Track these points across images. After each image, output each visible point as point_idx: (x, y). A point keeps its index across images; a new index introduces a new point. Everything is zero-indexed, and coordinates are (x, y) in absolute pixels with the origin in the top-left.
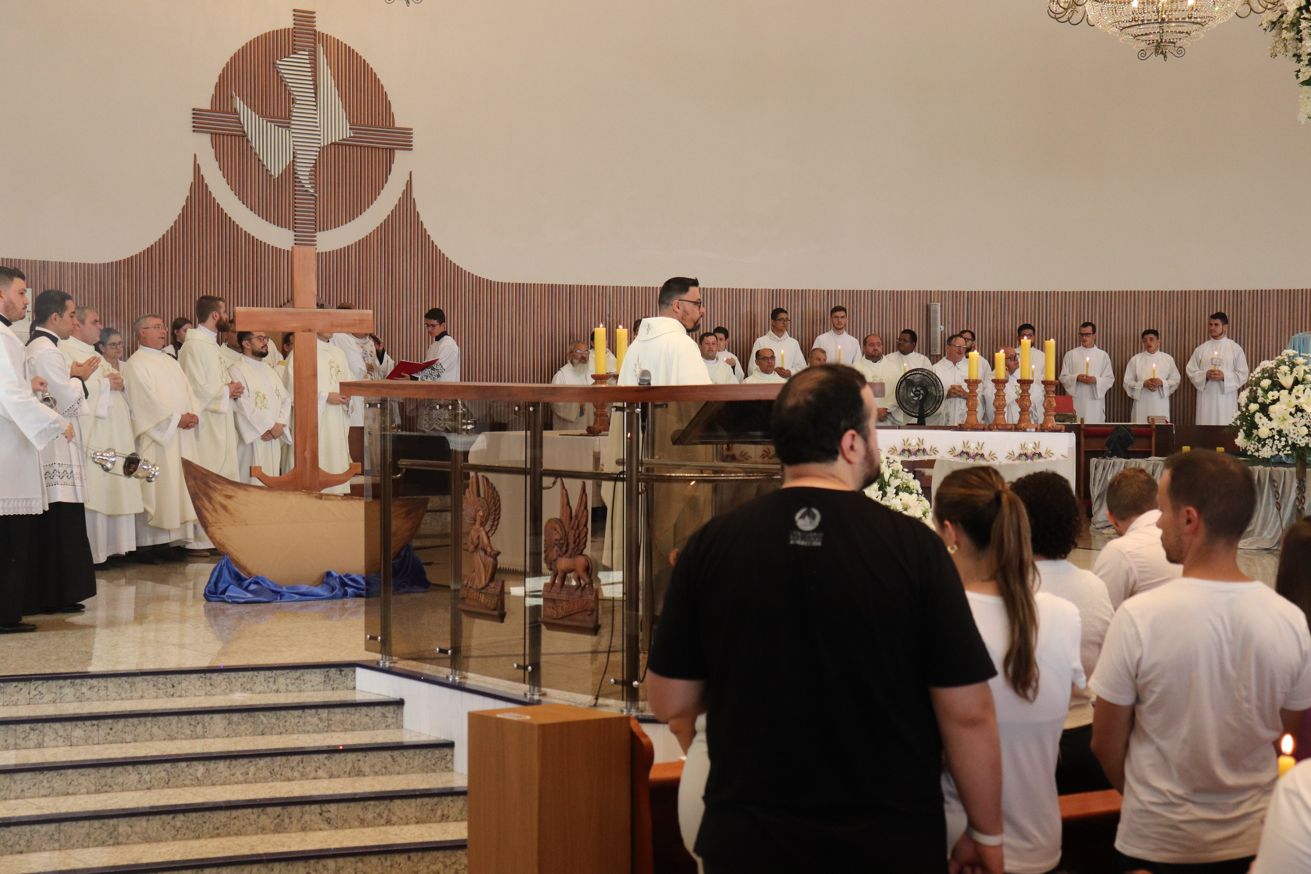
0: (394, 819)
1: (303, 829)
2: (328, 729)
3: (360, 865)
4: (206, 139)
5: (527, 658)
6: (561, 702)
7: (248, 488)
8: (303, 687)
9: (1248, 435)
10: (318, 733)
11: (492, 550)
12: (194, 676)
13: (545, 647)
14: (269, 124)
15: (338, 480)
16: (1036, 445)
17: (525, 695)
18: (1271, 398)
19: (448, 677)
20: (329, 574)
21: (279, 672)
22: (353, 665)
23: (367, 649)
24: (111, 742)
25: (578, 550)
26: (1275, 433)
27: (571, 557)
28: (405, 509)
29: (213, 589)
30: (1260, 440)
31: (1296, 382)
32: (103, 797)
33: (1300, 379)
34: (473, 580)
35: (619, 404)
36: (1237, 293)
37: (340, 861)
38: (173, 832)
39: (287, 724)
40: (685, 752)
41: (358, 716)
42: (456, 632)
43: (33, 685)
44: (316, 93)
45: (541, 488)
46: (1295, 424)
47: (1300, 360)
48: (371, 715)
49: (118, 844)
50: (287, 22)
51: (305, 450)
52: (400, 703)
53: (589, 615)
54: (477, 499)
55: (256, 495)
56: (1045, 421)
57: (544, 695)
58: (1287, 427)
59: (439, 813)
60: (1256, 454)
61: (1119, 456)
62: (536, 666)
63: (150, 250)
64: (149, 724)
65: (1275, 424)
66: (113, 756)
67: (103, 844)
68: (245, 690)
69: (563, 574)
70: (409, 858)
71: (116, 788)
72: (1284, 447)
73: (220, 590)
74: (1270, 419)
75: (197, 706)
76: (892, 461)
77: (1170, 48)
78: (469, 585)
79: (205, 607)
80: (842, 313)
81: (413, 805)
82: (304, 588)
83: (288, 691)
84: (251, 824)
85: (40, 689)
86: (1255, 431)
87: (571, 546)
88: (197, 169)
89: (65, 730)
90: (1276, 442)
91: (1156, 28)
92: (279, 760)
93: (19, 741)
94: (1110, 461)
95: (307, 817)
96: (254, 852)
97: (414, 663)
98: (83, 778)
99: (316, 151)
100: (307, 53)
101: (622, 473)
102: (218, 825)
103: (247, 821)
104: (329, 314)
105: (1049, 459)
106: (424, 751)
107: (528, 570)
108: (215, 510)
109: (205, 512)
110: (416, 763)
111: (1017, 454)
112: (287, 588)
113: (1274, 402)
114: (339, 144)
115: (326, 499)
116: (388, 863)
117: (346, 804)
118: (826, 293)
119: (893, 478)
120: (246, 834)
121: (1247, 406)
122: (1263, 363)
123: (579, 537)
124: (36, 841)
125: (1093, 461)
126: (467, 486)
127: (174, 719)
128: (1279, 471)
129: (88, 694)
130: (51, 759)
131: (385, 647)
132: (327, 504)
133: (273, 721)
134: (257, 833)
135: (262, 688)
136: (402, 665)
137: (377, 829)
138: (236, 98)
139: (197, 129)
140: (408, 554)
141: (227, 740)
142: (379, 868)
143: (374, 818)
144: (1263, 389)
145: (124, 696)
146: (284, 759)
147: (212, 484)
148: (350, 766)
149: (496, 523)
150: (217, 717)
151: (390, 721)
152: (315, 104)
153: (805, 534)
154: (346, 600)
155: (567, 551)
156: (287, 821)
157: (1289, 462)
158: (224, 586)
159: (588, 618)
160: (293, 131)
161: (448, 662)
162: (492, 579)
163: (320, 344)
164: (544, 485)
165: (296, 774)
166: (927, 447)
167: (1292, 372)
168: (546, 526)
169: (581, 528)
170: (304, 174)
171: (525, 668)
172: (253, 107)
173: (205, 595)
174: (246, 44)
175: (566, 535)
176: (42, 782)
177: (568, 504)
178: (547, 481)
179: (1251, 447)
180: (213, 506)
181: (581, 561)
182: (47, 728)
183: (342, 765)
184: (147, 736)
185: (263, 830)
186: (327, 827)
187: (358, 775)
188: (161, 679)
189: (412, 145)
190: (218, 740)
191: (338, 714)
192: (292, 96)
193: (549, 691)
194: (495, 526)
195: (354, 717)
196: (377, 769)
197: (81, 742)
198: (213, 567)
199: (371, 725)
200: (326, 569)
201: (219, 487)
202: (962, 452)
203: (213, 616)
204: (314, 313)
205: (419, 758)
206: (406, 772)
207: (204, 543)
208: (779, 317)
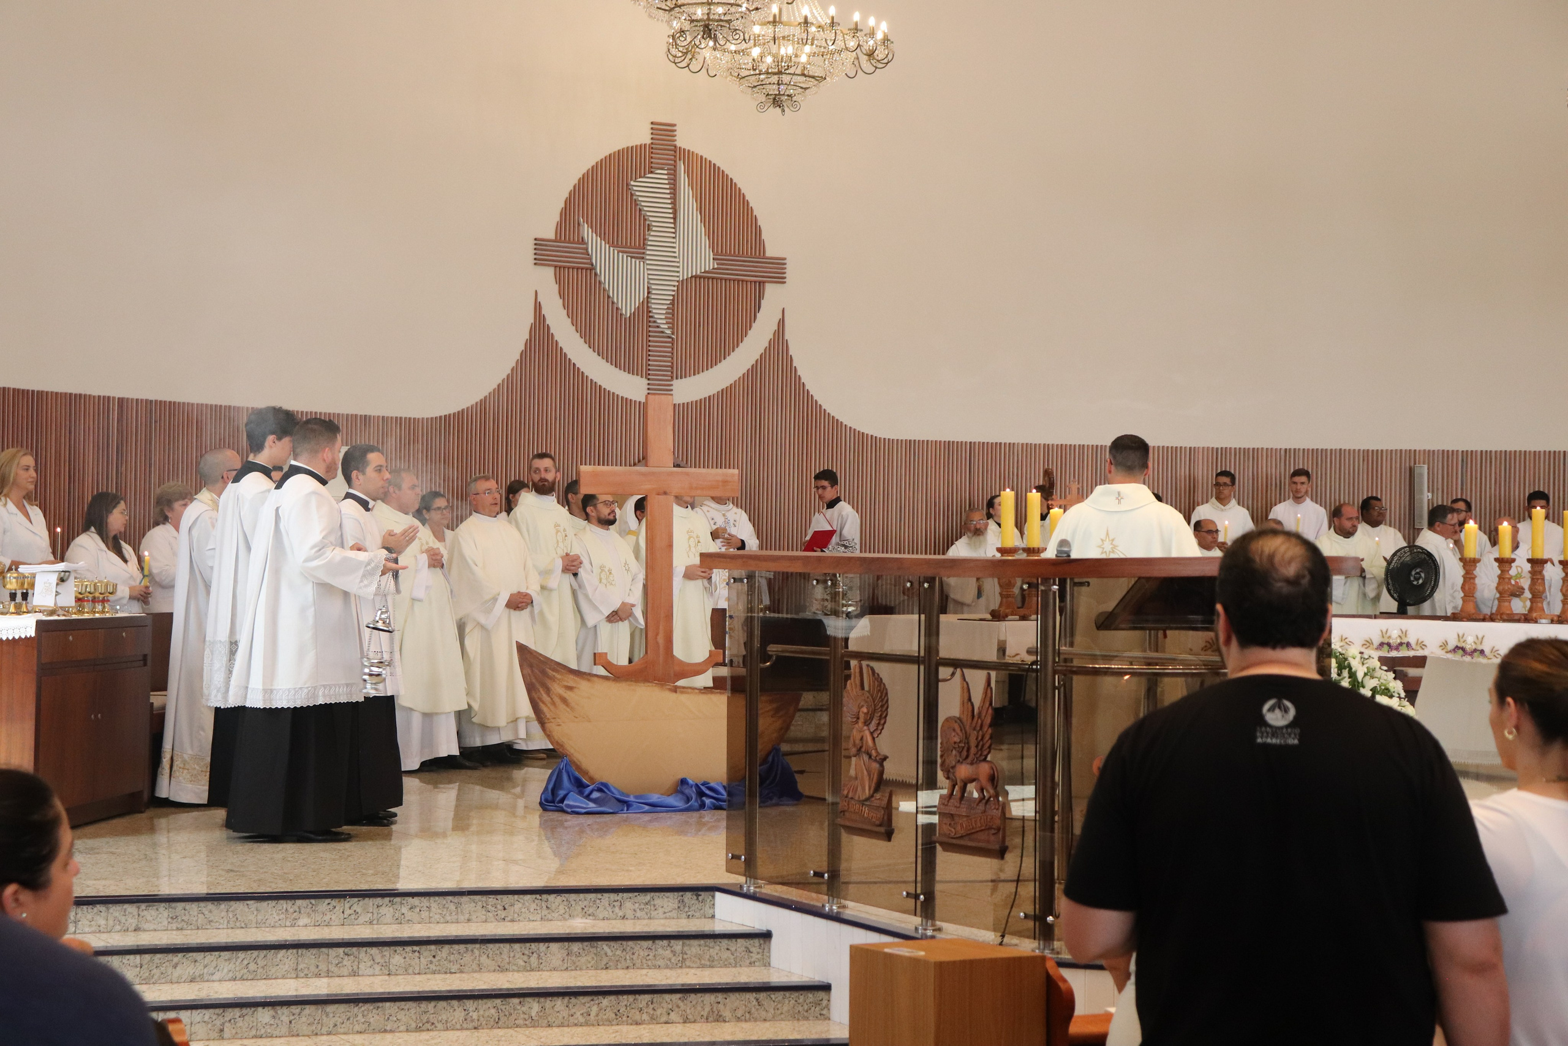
2: (682, 964)
4: (549, 273)
5: (919, 885)
6: (959, 938)
7: (593, 678)
8: (654, 913)
10: (671, 968)
11: (878, 753)
12: (528, 897)
13: (940, 873)
14: (621, 254)
15: (696, 670)
17: (916, 929)
19: (823, 906)
20: (683, 782)
21: (625, 895)
22: (712, 889)
23: (729, 870)
24: (434, 973)
25: (981, 755)
27: (972, 764)
28: (775, 705)
29: (550, 798)
32: (424, 1036)
34: (855, 790)
35: (1032, 580)
39: (635, 957)
41: (717, 949)
42: (834, 851)
43: (347, 903)
44: (675, 218)
45: (938, 681)
48: (733, 949)
50: (644, 137)
51: (657, 634)
52: (767, 936)
53: (994, 834)
54: (860, 692)
55: (600, 687)
57: (939, 930)
62: (930, 897)
63: (483, 403)
64: (476, 952)
66: (436, 988)
68: (586, 915)
69: (962, 784)
71: (440, 1026)
73: (558, 798)
75: (532, 932)
76: (1366, 657)
78: (850, 795)
79: (540, 816)
80: (1303, 479)
82: (655, 798)
83: (636, 918)
85: (355, 907)
87: (973, 750)
88: (538, 307)
89: (383, 956)
92: (625, 999)
93: (332, 968)
97: (779, 887)
98: (403, 1013)
99: (674, 286)
100: (666, 172)
101: (1035, 663)
104: (687, 474)
106: (795, 994)
107: (920, 781)
108: (554, 703)
109: (541, 705)
110: (785, 1009)
112: (635, 797)
114: (700, 277)
115: (682, 693)
118: (1283, 453)
119: (1368, 677)
123: (982, 739)
126: (848, 677)
127: (506, 947)
129: (409, 915)
130: (367, 990)
131: (750, 869)
132: (683, 698)
133: (618, 952)
135: (606, 914)
136: (767, 890)
138: (584, 225)
139: (539, 261)
140: (776, 759)
141: (566, 974)
145: (448, 918)
146: (631, 998)
147: (551, 673)
148: (707, 1009)
149: (882, 722)
150: (554, 946)
151: (755, 956)
152: (673, 230)
153: (1276, 731)
154: (703, 812)
155: (967, 757)
158: (562, 793)
159: (992, 838)
160: (648, 262)
161: (824, 888)
162: (877, 789)
163: (677, 511)
164: (941, 677)
165: (645, 1017)
166: (1412, 640)
168: (943, 726)
169: (985, 729)
170: (660, 314)
171: (916, 897)
172: (603, 235)
173: (541, 804)
174: (597, 163)
175: (967, 737)
176: (356, 1016)
177: (970, 699)
178: (944, 672)
180: (552, 699)
181: (984, 768)
182: (363, 953)
183: (699, 1008)
184: (475, 966)
187: (717, 1021)
188: (491, 900)
189: (785, 278)
190: (555, 974)
191: (695, 947)
192: (647, 223)
193: (945, 925)
194: (881, 725)
195: (713, 952)
196: (739, 1013)
197: (400, 971)
198: (550, 771)
199: (732, 961)
200: (680, 776)
201: (558, 676)
202: (1457, 647)
203: (549, 829)
204: (671, 474)
205: (789, 1001)
206: (773, 1019)
207: (540, 743)
208: (1225, 480)
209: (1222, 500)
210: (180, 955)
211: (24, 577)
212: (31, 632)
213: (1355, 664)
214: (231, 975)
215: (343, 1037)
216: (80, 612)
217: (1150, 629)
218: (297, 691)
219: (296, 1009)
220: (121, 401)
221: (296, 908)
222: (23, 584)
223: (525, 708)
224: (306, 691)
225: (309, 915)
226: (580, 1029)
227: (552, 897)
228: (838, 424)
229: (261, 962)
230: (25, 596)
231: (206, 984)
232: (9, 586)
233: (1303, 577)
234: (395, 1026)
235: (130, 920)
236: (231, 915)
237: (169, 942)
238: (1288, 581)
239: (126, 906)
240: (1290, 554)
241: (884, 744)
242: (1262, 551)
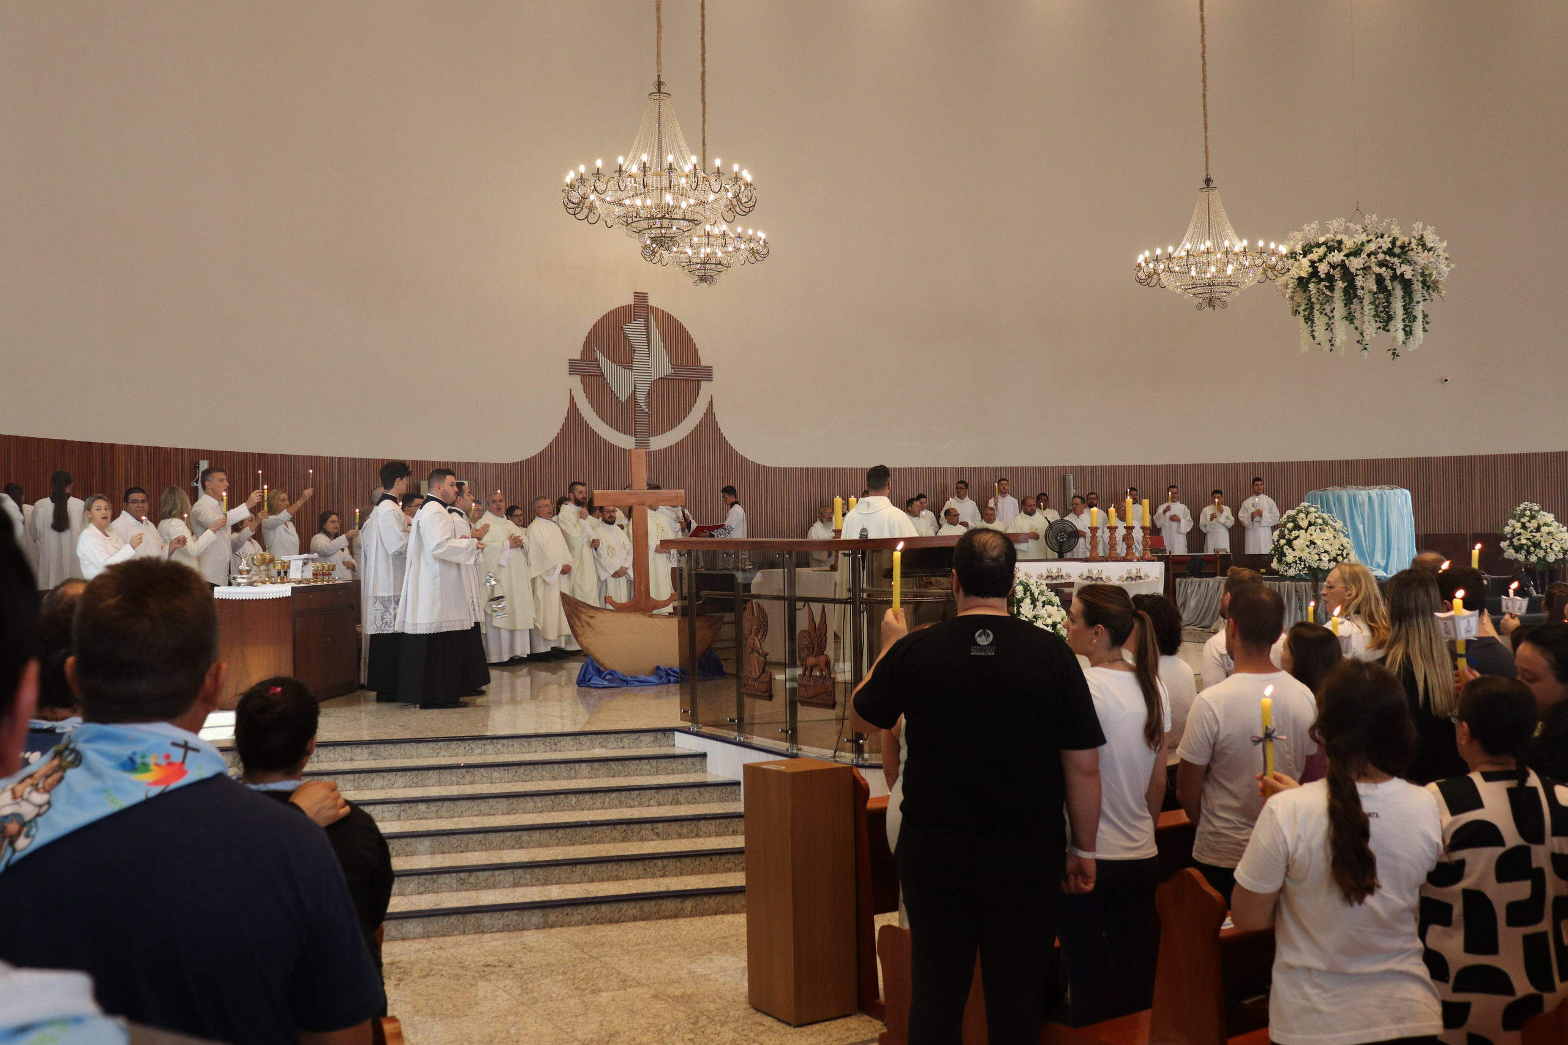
0: (701, 833)
1: (641, 840)
2: (657, 773)
3: (679, 863)
4: (578, 378)
5: (788, 724)
6: (811, 755)
8: (640, 745)
9: (1280, 561)
10: (650, 775)
11: (763, 651)
12: (568, 738)
13: (800, 717)
14: (618, 367)
15: (664, 604)
16: (1138, 571)
17: (787, 749)
18: (1294, 535)
19: (735, 738)
20: (658, 668)
21: (624, 735)
22: (673, 730)
23: (682, 719)
24: (516, 781)
25: (820, 651)
26: (1297, 559)
27: (815, 656)
28: (706, 623)
29: (582, 679)
30: (1287, 564)
31: (1310, 524)
32: (512, 817)
33: (1313, 522)
34: (751, 672)
35: (847, 552)
36: (1271, 464)
37: (666, 861)
38: (557, 841)
39: (630, 770)
40: (891, 790)
41: (676, 764)
42: (740, 707)
43: (467, 743)
44: (648, 345)
45: (795, 610)
46: (1310, 553)
47: (1312, 509)
48: (685, 764)
49: (522, 848)
50: (630, 301)
52: (704, 756)
53: (829, 695)
54: (752, 617)
55: (609, 616)
56: (1144, 554)
57: (800, 749)
58: (1305, 555)
59: (731, 829)
60: (1285, 574)
61: (1195, 577)
62: (794, 730)
63: (542, 453)
64: (540, 770)
65: (1297, 553)
66: (518, 790)
67: (513, 847)
68: (602, 747)
69: (810, 668)
70: (711, 859)
71: (520, 811)
72: (1303, 568)
73: (587, 679)
74: (1294, 550)
75: (571, 757)
76: (1040, 584)
77: (1217, 303)
79: (577, 690)
80: (1006, 484)
81: (713, 824)
82: (642, 678)
83: (630, 747)
84: (607, 836)
85: (471, 746)
86: (1284, 558)
87: (816, 649)
88: (572, 398)
89: (487, 773)
90: (1298, 565)
91: (1206, 289)
92: (624, 794)
93: (460, 780)
94: (1189, 580)
95: (643, 832)
96: (609, 855)
97: (713, 729)
98: (500, 804)
99: (649, 384)
100: (643, 320)
101: (850, 598)
102: (585, 837)
103: (605, 835)
104: (655, 493)
105: (1147, 580)
106: (720, 788)
107: (787, 662)
108: (582, 626)
110: (715, 796)
111: (1125, 577)
112: (631, 677)
113: (1296, 538)
114: (664, 379)
116: (697, 863)
117: (669, 823)
119: (1040, 596)
120: (604, 843)
121: (1278, 541)
122: (1287, 512)
123: (821, 642)
124: (471, 845)
125: (1178, 580)
126: (745, 609)
127: (556, 766)
128: (1301, 586)
129: (501, 749)
130: (479, 792)
131: (694, 718)
132: (657, 621)
133: (620, 767)
134: (610, 842)
135: (613, 746)
136: (706, 730)
137: (690, 840)
138: (597, 351)
139: (571, 373)
140: (710, 653)
141: (591, 780)
142: (691, 866)
143: (688, 832)
144: (1288, 529)
145: (524, 751)
146: (628, 793)
147: (581, 609)
148: (671, 798)
149: (765, 633)
150: (584, 765)
151: (698, 767)
152: (648, 351)
153: (982, 648)
154: (669, 685)
155: (813, 652)
156: (630, 834)
157: (1307, 578)
158: (589, 676)
159: (828, 697)
160: (634, 370)
161: (736, 727)
162: (763, 671)
163: (650, 512)
164: (797, 607)
165: (636, 803)
166: (1064, 573)
167: (1307, 517)
168: (799, 635)
169: (822, 636)
170: (641, 400)
171: (787, 732)
172: (608, 357)
173: (577, 683)
174: (604, 316)
175: (812, 641)
176: (473, 807)
177: (813, 620)
178: (799, 605)
179: (1282, 569)
180: (582, 623)
181: (822, 658)
182: (475, 771)
183: (666, 797)
184: (539, 777)
185: (615, 840)
186: (657, 838)
187: (676, 804)
188: (548, 740)
189: (712, 378)
190: (585, 780)
191: (663, 763)
192: (633, 349)
193: (803, 747)
194: (764, 636)
195: (674, 766)
196: (689, 799)
197: (498, 781)
198: (582, 664)
199: (685, 770)
200: (656, 665)
201: (584, 610)
202: (1088, 577)
203: (583, 696)
204: (645, 493)
205: (717, 792)
206: (709, 802)
207: (576, 647)
208: (963, 486)
209: (961, 497)
210: (375, 774)
211: (285, 562)
212: (289, 594)
213: (1033, 588)
214: (403, 785)
215: (467, 818)
216: (315, 581)
217: (916, 577)
218: (431, 624)
219: (439, 804)
220: (339, 459)
221: (438, 746)
222: (284, 567)
223: (567, 630)
224: (436, 624)
225: (446, 750)
226: (599, 811)
227: (582, 737)
228: (745, 459)
229: (420, 778)
230: (286, 573)
231: (390, 790)
232: (276, 568)
233: (1002, 557)
234: (495, 811)
235: (347, 755)
236: (402, 751)
237: (369, 767)
238: (993, 559)
239: (344, 747)
240: (994, 544)
241: (766, 647)
242: (980, 541)
